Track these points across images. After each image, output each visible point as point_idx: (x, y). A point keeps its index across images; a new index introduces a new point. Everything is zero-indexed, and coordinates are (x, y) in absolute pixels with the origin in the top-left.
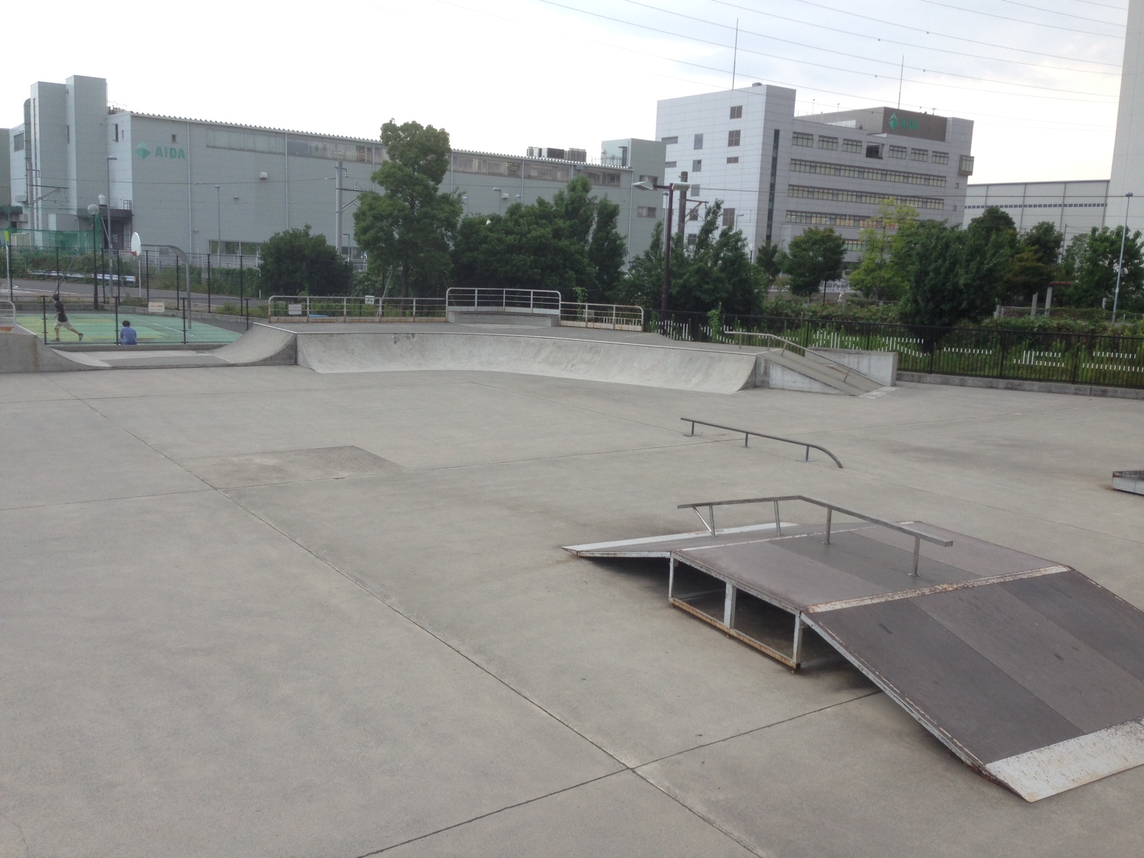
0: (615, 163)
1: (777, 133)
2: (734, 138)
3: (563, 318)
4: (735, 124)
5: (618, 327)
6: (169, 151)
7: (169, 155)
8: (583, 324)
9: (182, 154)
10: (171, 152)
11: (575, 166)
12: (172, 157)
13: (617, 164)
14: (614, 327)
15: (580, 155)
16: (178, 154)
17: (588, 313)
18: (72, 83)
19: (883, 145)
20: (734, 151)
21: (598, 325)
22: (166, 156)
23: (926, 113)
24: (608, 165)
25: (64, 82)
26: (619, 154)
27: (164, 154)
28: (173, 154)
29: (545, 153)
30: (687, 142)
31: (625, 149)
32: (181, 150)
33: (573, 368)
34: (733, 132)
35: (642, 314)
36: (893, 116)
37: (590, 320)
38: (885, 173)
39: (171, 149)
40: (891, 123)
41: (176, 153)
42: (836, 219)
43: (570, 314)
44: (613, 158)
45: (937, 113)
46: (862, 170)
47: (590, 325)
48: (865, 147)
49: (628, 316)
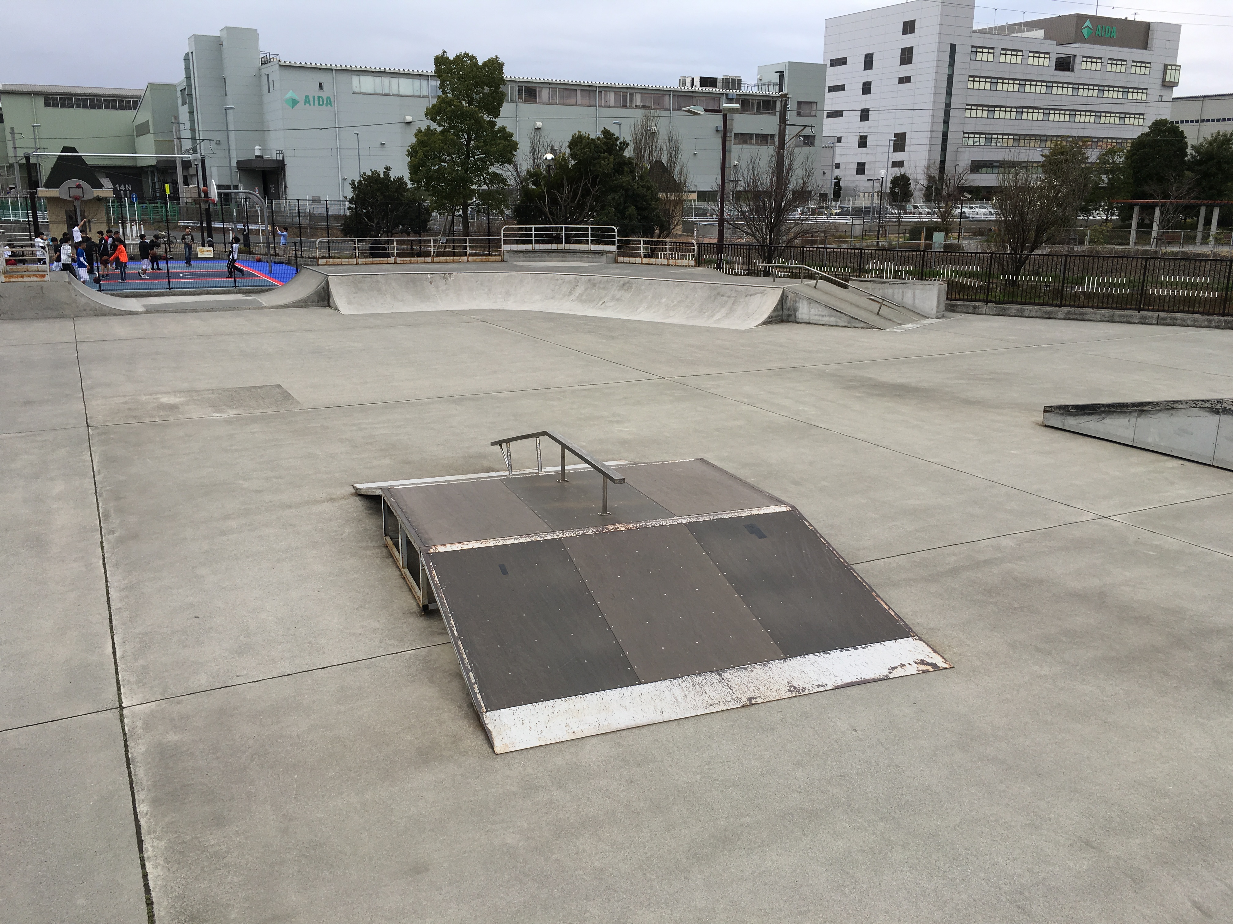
0: (771, 90)
1: (953, 47)
2: (907, 56)
3: (620, 255)
4: (908, 41)
5: (671, 262)
6: (316, 99)
7: (316, 102)
8: (638, 260)
9: (329, 102)
10: (319, 101)
11: (727, 95)
12: (319, 105)
13: (773, 91)
14: (668, 262)
15: (735, 83)
16: (325, 102)
17: (643, 248)
18: (224, 34)
19: (1075, 56)
20: (906, 70)
21: (652, 260)
22: (314, 105)
23: (1126, 18)
24: (764, 92)
25: (218, 34)
26: (776, 79)
27: (312, 103)
28: (321, 103)
29: (697, 82)
30: (856, 62)
31: (781, 74)
32: (328, 98)
33: (603, 306)
34: (905, 48)
35: (695, 247)
36: (1088, 23)
37: (645, 256)
38: (1076, 86)
39: (319, 97)
40: (1085, 32)
41: (323, 101)
42: (1019, 139)
43: (626, 249)
44: (769, 84)
45: (1139, 19)
46: (1050, 84)
47: (646, 260)
48: (1054, 57)
49: (681, 250)
